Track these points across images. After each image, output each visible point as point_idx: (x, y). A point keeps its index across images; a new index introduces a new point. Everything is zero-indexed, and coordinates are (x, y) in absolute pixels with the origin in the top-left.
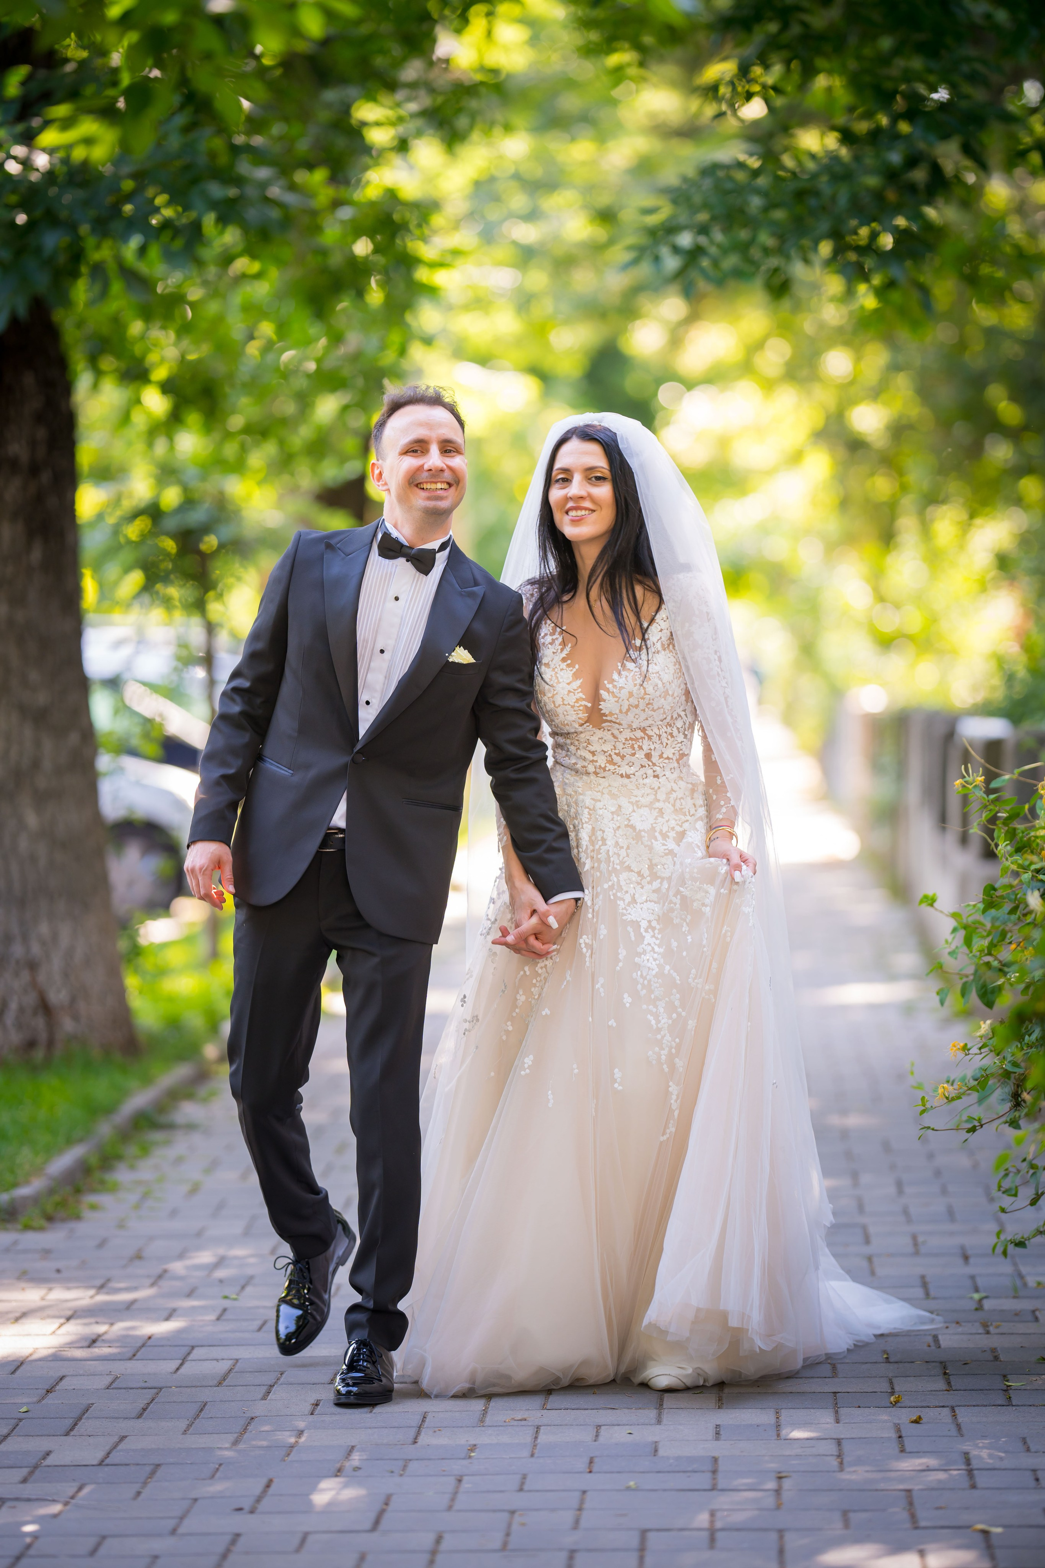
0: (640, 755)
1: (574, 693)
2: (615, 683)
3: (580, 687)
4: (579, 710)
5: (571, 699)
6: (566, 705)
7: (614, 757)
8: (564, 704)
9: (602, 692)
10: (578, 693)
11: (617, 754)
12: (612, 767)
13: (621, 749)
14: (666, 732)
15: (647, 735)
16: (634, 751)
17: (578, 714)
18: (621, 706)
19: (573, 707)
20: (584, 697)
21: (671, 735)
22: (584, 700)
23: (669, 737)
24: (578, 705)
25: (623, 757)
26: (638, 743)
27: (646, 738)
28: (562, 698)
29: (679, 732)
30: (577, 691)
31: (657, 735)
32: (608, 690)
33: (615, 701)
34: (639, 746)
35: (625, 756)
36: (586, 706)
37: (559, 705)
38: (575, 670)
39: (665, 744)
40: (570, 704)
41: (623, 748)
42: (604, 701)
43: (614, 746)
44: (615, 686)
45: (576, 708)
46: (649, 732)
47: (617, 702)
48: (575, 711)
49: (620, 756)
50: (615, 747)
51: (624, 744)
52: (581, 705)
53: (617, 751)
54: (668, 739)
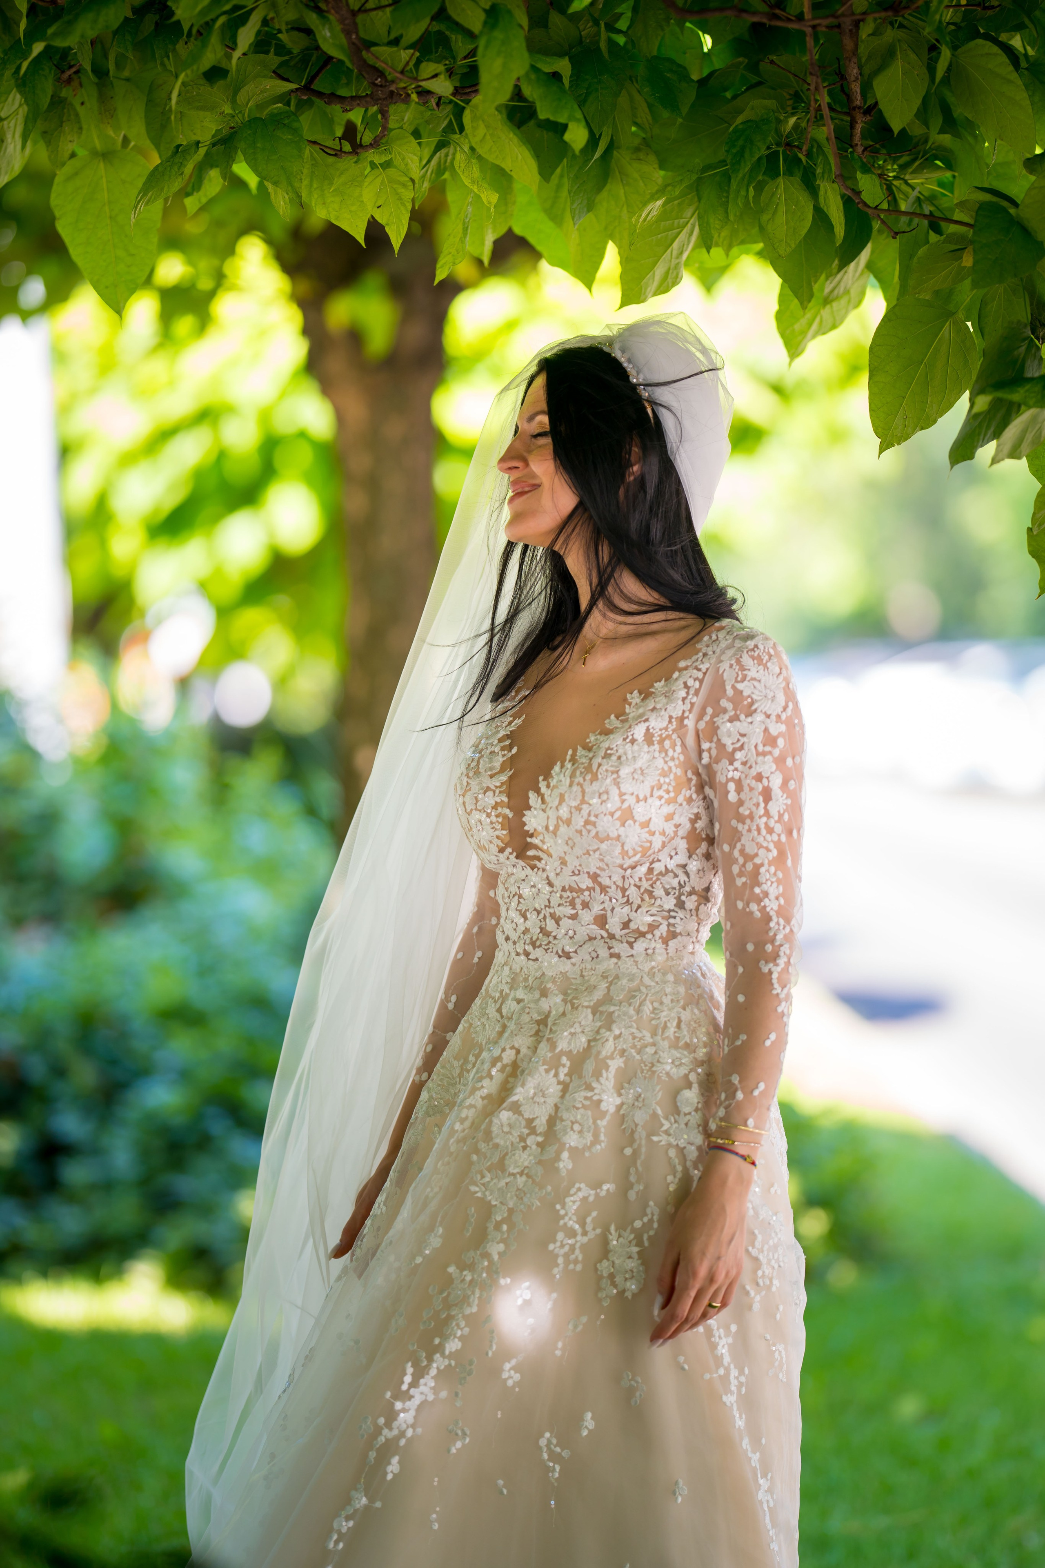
0: (587, 916)
1: (494, 792)
2: (550, 781)
3: (502, 784)
4: (498, 821)
5: (490, 800)
6: (480, 811)
7: (548, 920)
8: (476, 809)
9: (530, 793)
10: (500, 792)
11: (552, 916)
12: (545, 940)
14: (639, 887)
15: (600, 884)
16: (574, 911)
17: (496, 829)
19: (489, 815)
20: (506, 799)
21: (650, 893)
22: (506, 806)
23: (646, 897)
24: (498, 812)
25: (557, 921)
26: (582, 897)
27: (598, 889)
28: (476, 798)
29: (668, 894)
31: (617, 886)
32: (538, 792)
34: (583, 901)
35: (562, 919)
36: (507, 818)
37: (472, 810)
38: (508, 756)
39: (635, 907)
40: (486, 809)
42: (530, 809)
43: (549, 900)
44: (548, 785)
45: (493, 818)
46: (605, 881)
47: (546, 812)
48: (491, 822)
49: (556, 919)
50: (549, 902)
52: (500, 815)
53: (552, 911)
54: (643, 900)
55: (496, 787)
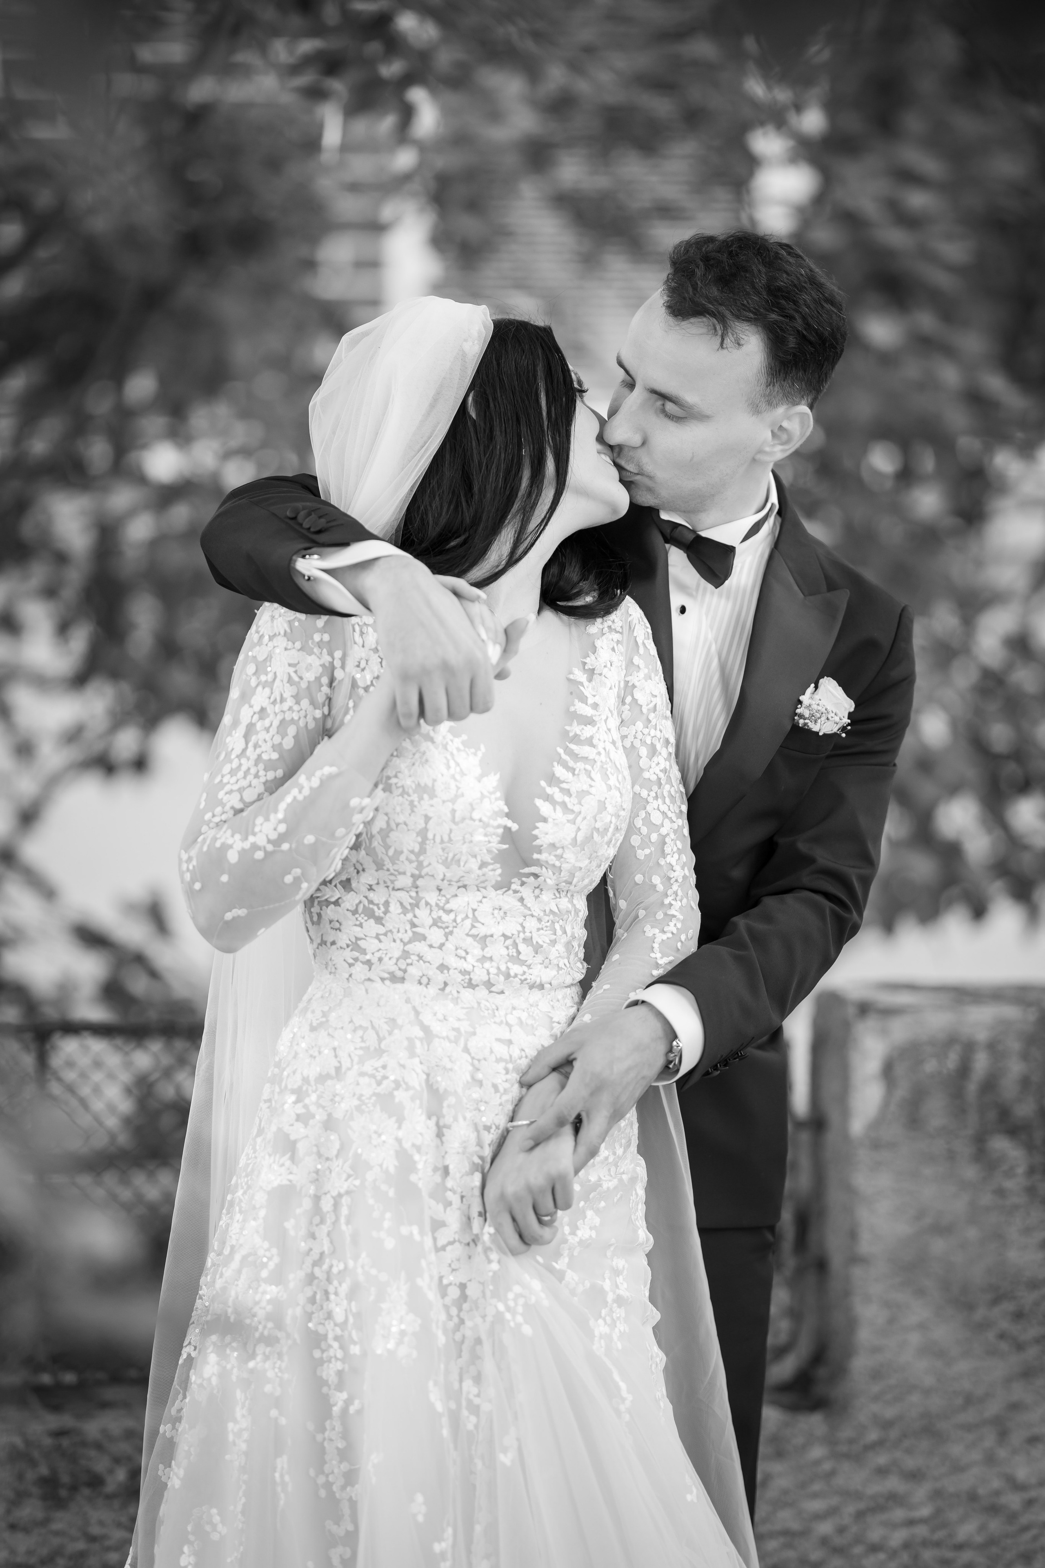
1: (490, 799)
2: (564, 786)
3: (495, 789)
4: (495, 833)
6: (474, 820)
7: (522, 947)
9: (539, 802)
10: (497, 799)
11: (528, 941)
12: (515, 969)
13: (534, 931)
16: (554, 937)
17: (491, 843)
18: (579, 829)
20: (504, 808)
22: (508, 815)
24: (495, 823)
25: (537, 947)
30: (493, 797)
32: (548, 798)
33: (568, 821)
35: (542, 946)
36: (507, 829)
37: (463, 819)
38: (480, 754)
40: (485, 819)
41: (538, 930)
42: (545, 820)
43: (522, 925)
44: (568, 792)
45: (490, 830)
47: (573, 822)
48: (486, 835)
49: (532, 945)
50: (524, 928)
51: (540, 920)
52: (499, 826)
53: (528, 934)
55: (491, 793)
